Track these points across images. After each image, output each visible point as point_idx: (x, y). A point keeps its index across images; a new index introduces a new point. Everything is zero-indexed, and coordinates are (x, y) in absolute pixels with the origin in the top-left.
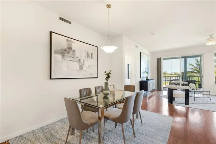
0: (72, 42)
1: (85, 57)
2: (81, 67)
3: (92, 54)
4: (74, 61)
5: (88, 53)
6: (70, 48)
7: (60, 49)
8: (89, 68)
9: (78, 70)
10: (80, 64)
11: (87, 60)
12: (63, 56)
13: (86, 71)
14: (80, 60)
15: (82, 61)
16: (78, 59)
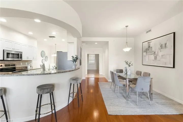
0: (150, 42)
1: (159, 49)
2: (156, 58)
3: (166, 44)
4: (151, 54)
5: (161, 45)
6: (149, 47)
7: (145, 49)
8: (163, 58)
9: (153, 60)
10: (155, 56)
11: (161, 51)
12: (146, 52)
13: (159, 60)
14: (155, 52)
15: (156, 53)
16: (154, 52)
